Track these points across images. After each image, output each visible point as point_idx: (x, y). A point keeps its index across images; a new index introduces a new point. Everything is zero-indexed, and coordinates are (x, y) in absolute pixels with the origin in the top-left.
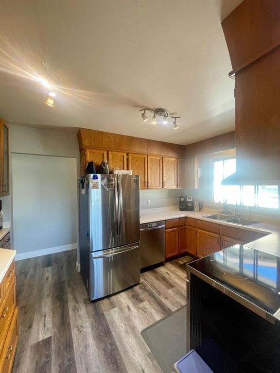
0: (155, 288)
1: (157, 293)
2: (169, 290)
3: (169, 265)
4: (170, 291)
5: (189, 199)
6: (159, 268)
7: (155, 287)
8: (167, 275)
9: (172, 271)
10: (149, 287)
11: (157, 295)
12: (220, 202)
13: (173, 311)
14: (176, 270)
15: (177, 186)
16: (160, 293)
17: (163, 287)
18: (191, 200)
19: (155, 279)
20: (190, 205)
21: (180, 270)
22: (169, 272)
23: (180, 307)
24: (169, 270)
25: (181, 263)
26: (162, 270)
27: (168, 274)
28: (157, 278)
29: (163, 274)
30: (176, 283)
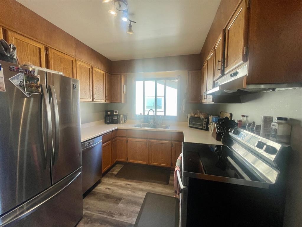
0: (104, 212)
1: (109, 215)
2: (119, 204)
3: (105, 180)
4: (121, 205)
5: (116, 112)
6: (97, 187)
7: (103, 210)
8: (108, 191)
9: (111, 184)
10: (96, 215)
11: (110, 217)
12: (141, 114)
13: (134, 223)
14: (114, 181)
15: (106, 101)
16: (111, 214)
17: (112, 205)
18: (118, 114)
19: (98, 202)
20: (115, 118)
21: (118, 180)
22: (109, 187)
23: (137, 215)
24: (108, 184)
25: (115, 173)
26: (101, 188)
27: (109, 189)
28: (100, 200)
29: (104, 191)
30: (121, 194)
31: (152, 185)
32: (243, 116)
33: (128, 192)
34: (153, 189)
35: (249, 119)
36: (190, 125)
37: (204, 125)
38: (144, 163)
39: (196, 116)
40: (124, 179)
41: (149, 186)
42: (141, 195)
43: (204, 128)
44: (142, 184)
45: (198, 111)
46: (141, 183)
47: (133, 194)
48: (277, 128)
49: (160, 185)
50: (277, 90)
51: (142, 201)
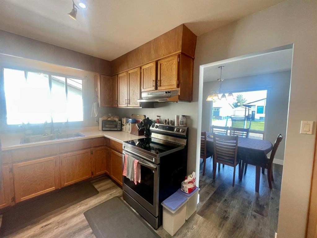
31: (81, 204)
32: (158, 116)
33: (56, 231)
34: (88, 206)
35: (161, 118)
36: (103, 129)
37: (118, 127)
38: (53, 188)
39: (109, 119)
40: (29, 227)
41: (79, 207)
42: (80, 219)
43: (118, 129)
44: (68, 211)
45: (110, 114)
46: (66, 211)
47: (67, 226)
48: (183, 120)
49: (92, 198)
50: (178, 102)
51: (86, 223)
